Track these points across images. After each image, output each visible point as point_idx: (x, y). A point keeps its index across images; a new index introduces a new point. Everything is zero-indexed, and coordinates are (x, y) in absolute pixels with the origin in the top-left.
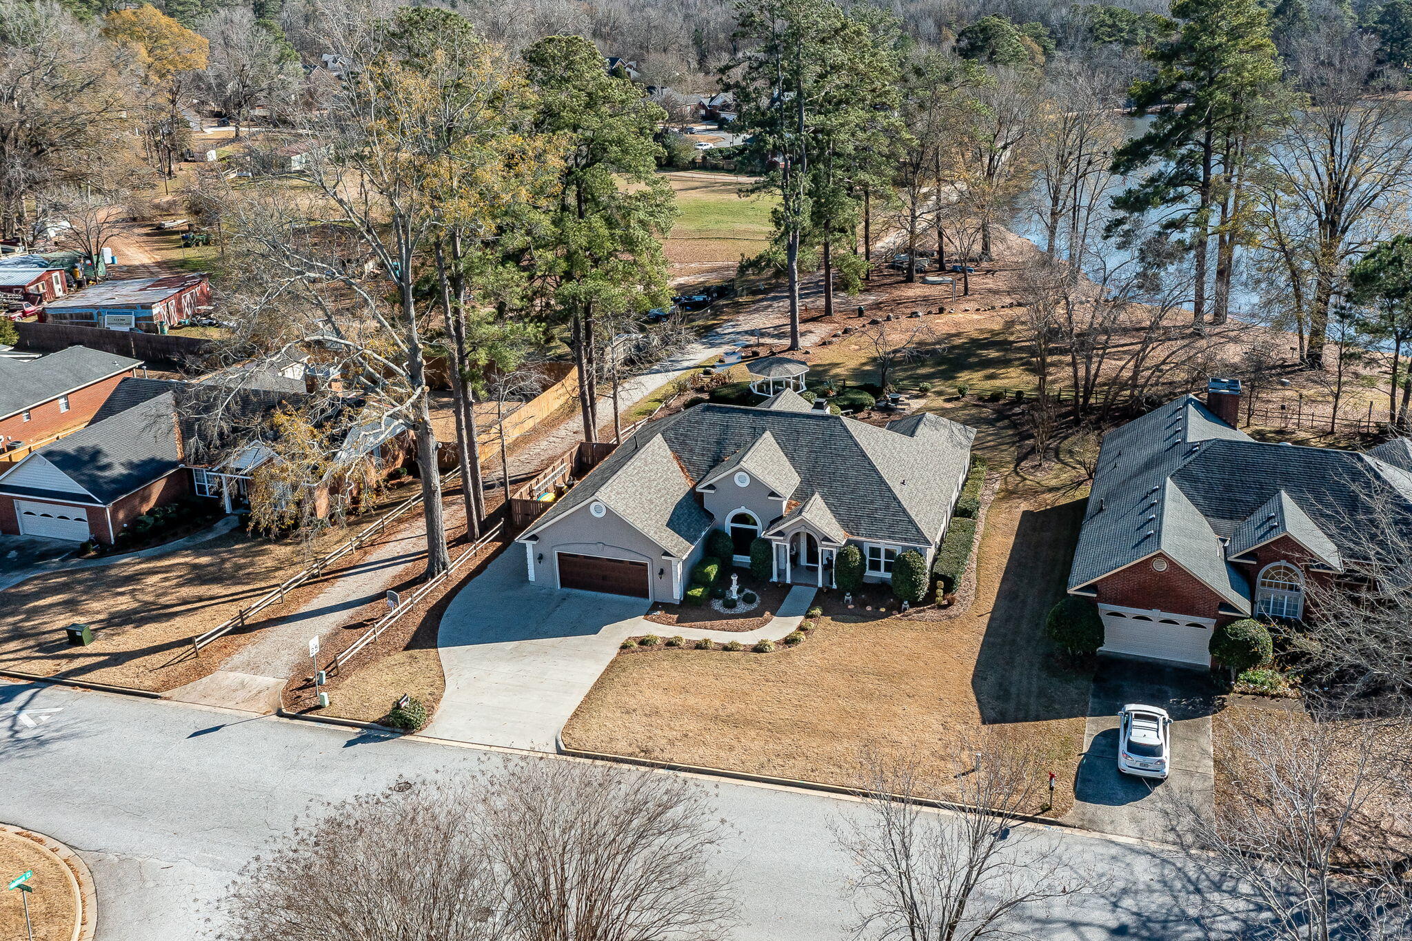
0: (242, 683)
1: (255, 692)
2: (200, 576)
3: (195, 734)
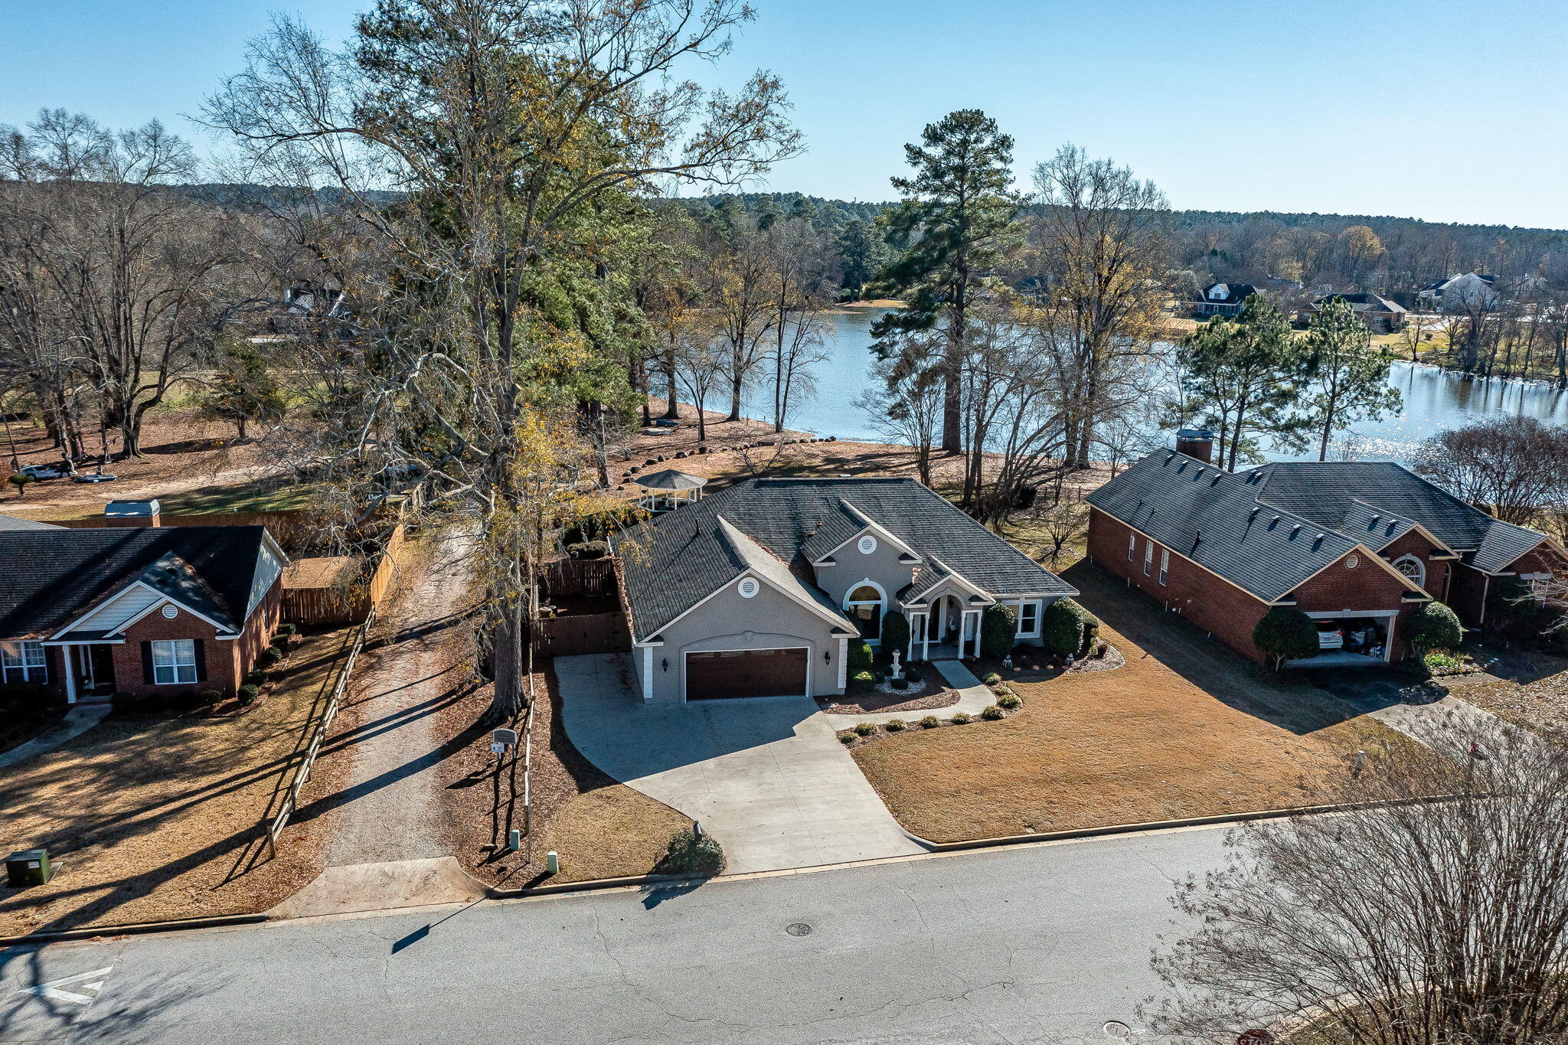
0: (385, 874)
1: (416, 880)
2: (119, 777)
3: (398, 947)
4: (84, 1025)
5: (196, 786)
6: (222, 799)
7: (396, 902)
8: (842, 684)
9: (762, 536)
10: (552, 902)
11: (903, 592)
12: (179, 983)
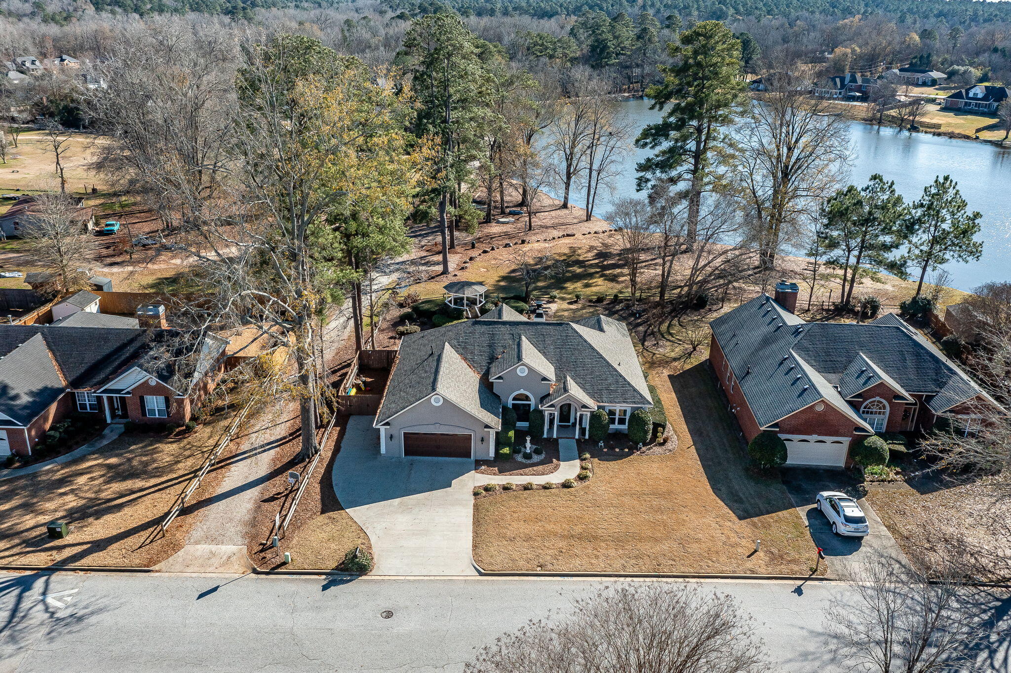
0: (211, 552)
1: (225, 558)
2: (118, 474)
3: (201, 596)
4: (58, 619)
5: (148, 484)
6: (157, 495)
7: (210, 569)
8: (492, 454)
9: (469, 356)
10: (280, 579)
11: (543, 399)
12: (101, 603)
